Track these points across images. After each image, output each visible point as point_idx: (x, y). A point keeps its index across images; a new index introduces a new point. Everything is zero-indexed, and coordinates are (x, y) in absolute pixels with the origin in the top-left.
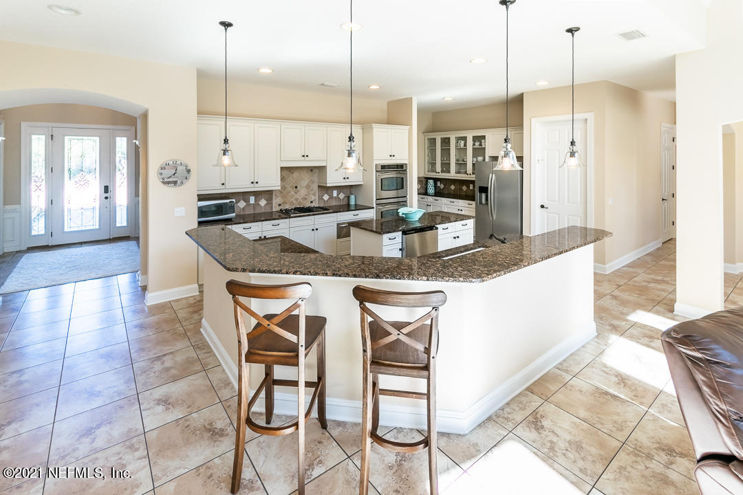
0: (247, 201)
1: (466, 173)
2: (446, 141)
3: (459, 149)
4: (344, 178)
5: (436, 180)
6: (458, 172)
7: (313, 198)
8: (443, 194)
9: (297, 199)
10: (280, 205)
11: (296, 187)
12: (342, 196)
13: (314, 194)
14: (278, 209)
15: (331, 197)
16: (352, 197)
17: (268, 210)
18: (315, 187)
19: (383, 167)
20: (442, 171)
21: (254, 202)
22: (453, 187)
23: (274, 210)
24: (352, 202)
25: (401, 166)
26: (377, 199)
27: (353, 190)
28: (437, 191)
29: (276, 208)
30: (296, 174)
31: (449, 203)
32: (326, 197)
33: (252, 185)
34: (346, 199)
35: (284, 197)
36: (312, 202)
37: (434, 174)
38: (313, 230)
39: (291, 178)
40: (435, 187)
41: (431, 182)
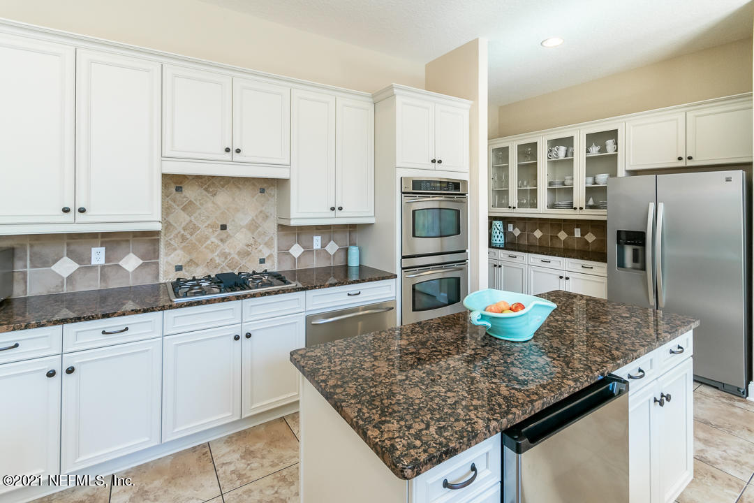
0: (82, 259)
1: (571, 206)
2: (528, 151)
3: (554, 163)
4: (333, 209)
5: (506, 221)
6: (553, 206)
7: (265, 253)
8: (519, 245)
9: (225, 255)
10: (179, 268)
11: (224, 227)
12: (332, 248)
13: (268, 245)
14: (173, 277)
15: (308, 250)
16: (354, 251)
17: (148, 281)
18: (271, 227)
19: (417, 184)
20: (520, 205)
21: (102, 262)
22: (538, 234)
23: (162, 280)
24: (354, 262)
25: (456, 185)
26: (403, 257)
27: (357, 236)
28: (509, 239)
29: (167, 276)
30: (223, 198)
31: (539, 263)
32: (296, 251)
33: (68, 217)
34: (342, 254)
35: (190, 249)
36: (262, 261)
37: (506, 210)
38: (237, 338)
39: (210, 205)
40: (505, 234)
41: (498, 224)
